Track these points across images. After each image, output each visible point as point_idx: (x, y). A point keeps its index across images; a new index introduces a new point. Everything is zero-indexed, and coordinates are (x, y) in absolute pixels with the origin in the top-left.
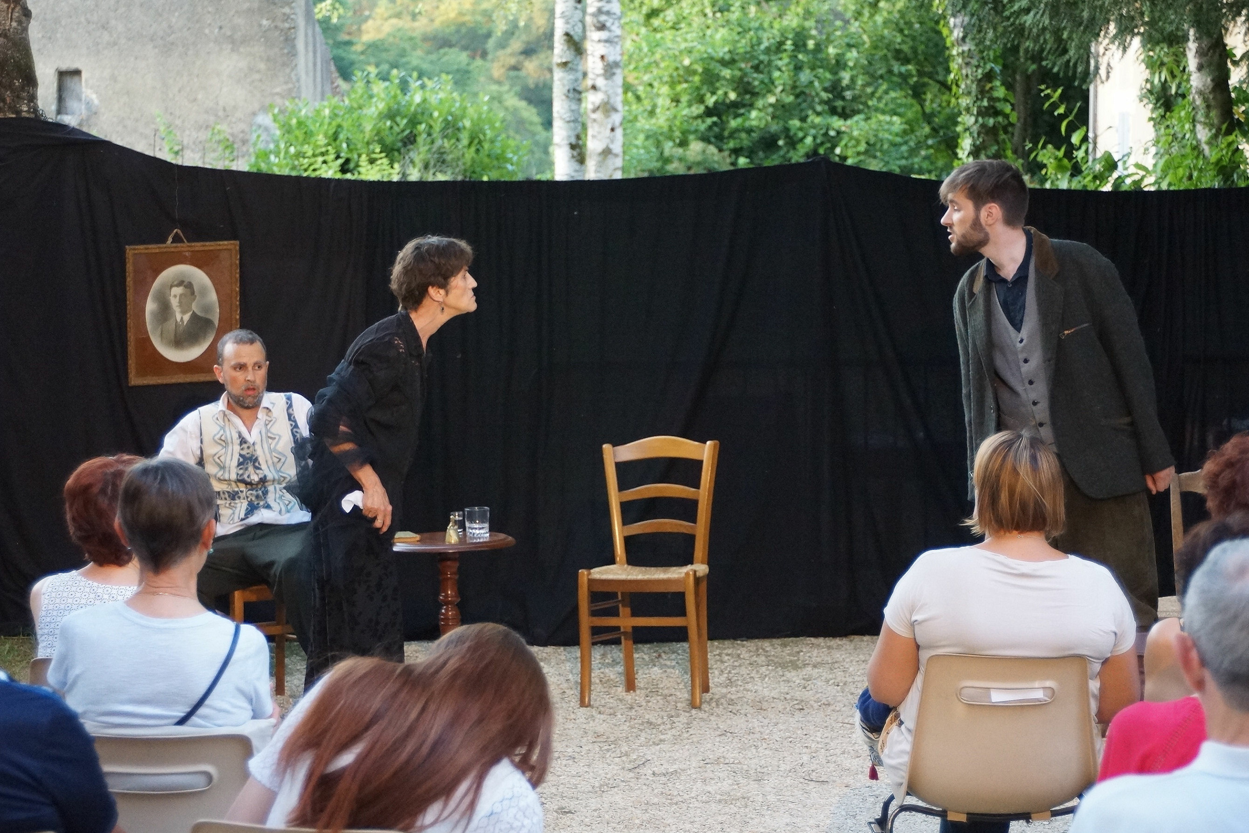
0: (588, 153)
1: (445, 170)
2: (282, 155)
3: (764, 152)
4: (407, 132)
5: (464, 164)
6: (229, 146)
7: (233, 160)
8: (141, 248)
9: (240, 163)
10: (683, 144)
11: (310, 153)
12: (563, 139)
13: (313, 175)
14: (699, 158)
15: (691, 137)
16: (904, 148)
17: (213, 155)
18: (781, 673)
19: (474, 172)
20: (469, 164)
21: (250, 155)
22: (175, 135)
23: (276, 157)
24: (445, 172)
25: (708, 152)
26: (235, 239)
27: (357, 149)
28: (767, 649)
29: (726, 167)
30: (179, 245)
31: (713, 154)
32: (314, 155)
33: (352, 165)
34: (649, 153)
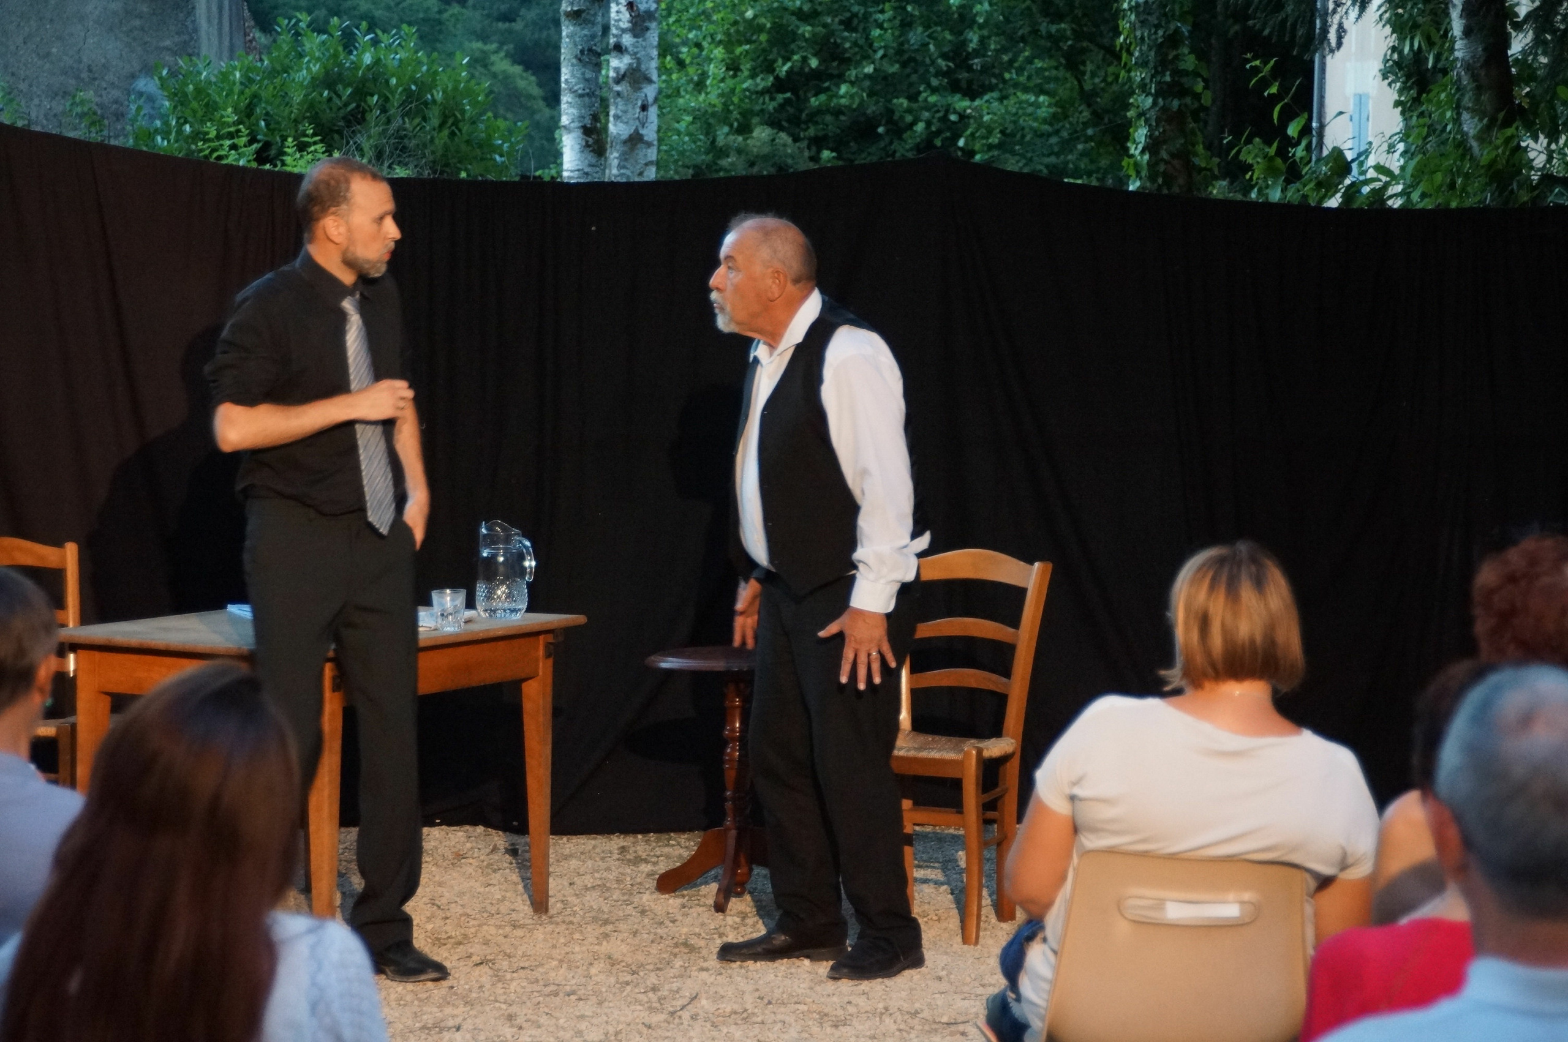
0: (609, 139)
2: (172, 137)
3: (857, 142)
4: (354, 105)
5: (433, 152)
6: (97, 122)
10: (744, 129)
11: (213, 134)
12: (573, 122)
14: (766, 150)
15: (755, 120)
16: (1054, 140)
19: (447, 165)
20: (440, 153)
21: (126, 136)
22: (18, 105)
23: (163, 139)
24: (406, 164)
25: (777, 141)
27: (280, 130)
29: (804, 164)
31: (785, 145)
32: (219, 137)
33: (273, 152)
34: (695, 142)
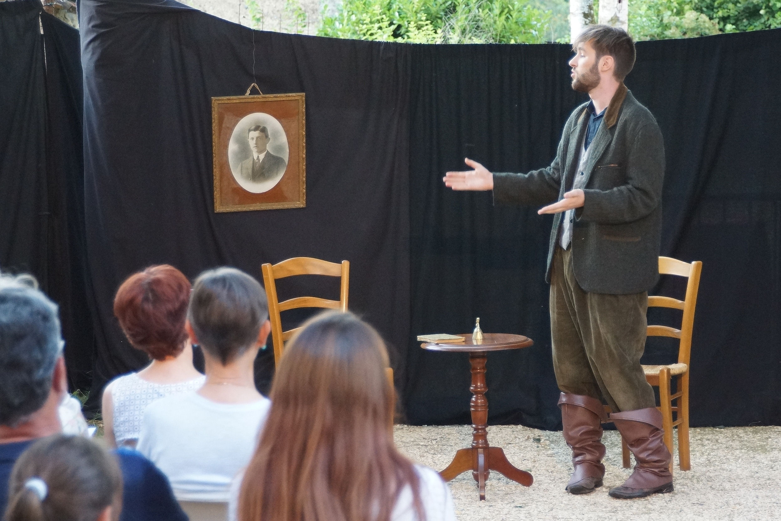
0: (599, 17)
1: (480, 34)
2: (345, 22)
3: (748, 20)
4: (450, 2)
5: (495, 29)
6: (302, 14)
7: (305, 26)
8: (224, 99)
9: (310, 28)
10: (680, 12)
11: (368, 21)
12: (578, 9)
13: (370, 39)
14: (693, 25)
15: (687, 7)
17: (288, 22)
18: (752, 456)
19: (504, 37)
20: (499, 30)
21: (319, 22)
22: (257, 5)
23: (340, 23)
25: (700, 19)
26: (302, 91)
27: (407, 18)
28: (741, 435)
29: (715, 32)
30: (256, 96)
31: (704, 22)
32: (371, 22)
33: (402, 31)
34: (650, 21)
